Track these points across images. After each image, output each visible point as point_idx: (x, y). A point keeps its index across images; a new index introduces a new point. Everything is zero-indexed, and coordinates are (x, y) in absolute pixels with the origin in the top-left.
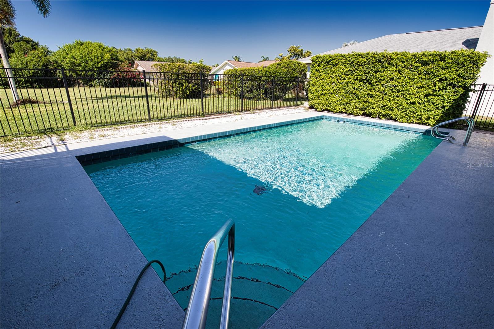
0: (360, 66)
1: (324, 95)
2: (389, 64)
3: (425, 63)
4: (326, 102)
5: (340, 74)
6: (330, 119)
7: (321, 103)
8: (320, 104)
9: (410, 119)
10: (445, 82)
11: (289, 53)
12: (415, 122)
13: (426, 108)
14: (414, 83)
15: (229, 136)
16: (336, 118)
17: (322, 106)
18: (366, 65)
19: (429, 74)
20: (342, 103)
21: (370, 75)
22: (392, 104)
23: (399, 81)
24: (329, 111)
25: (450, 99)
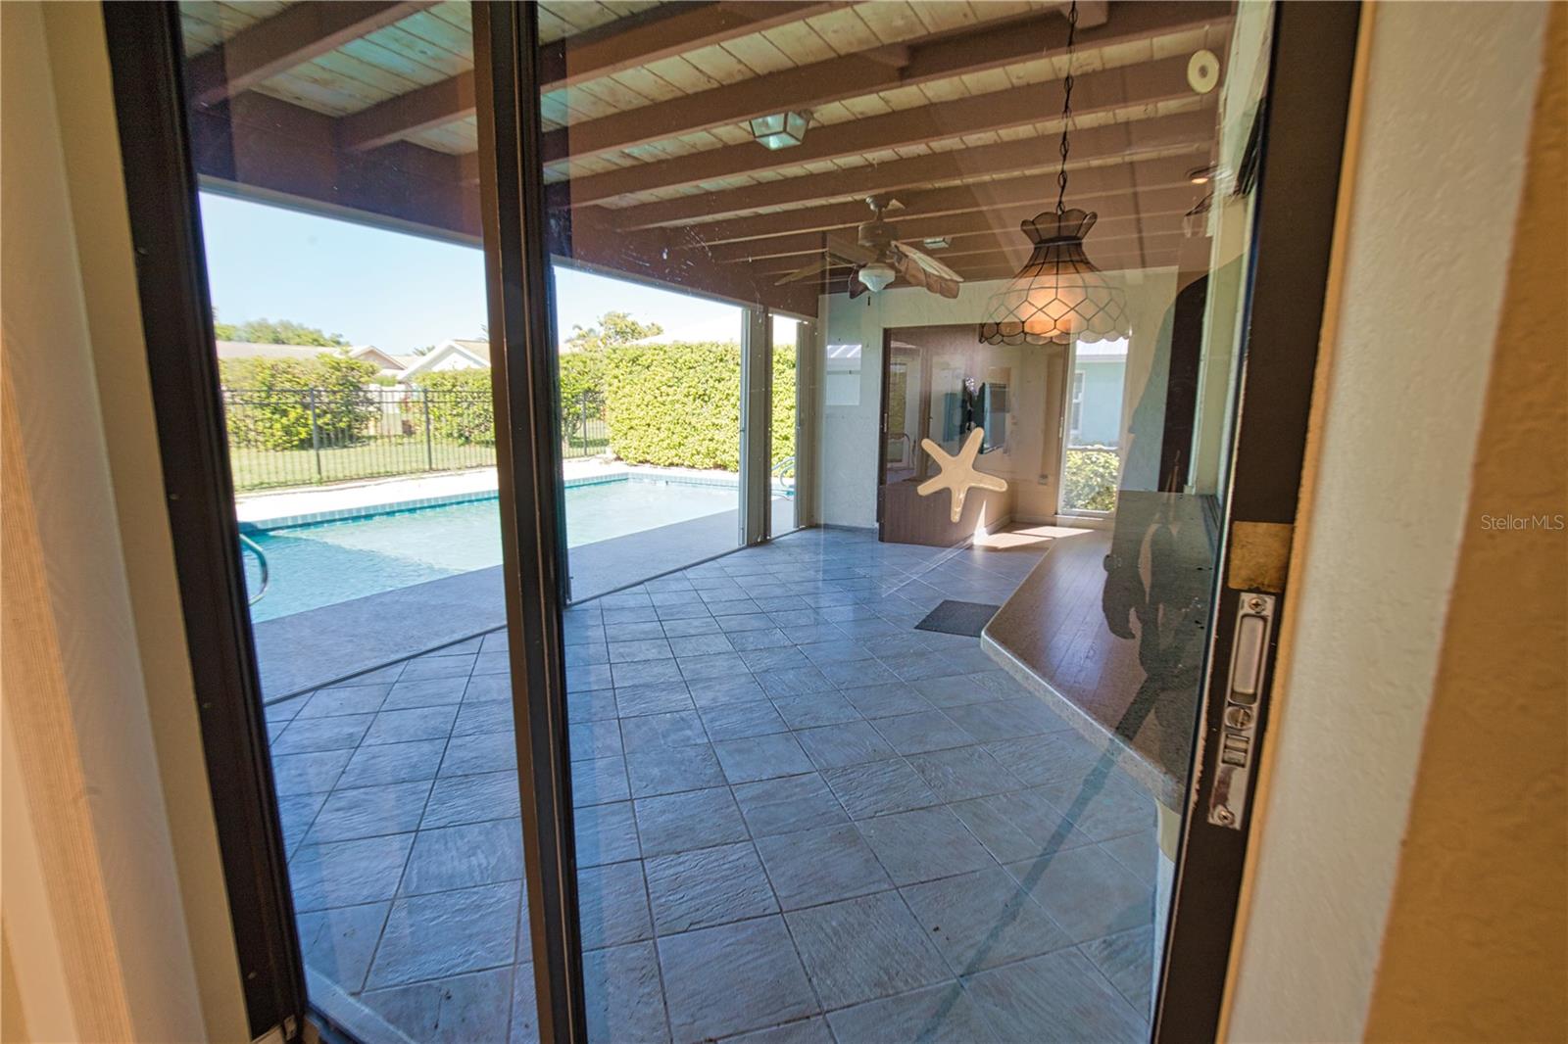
0: (690, 368)
1: (635, 429)
4: (640, 444)
5: (658, 385)
8: (630, 451)
15: (368, 517)
16: (657, 475)
17: (636, 454)
18: (701, 367)
20: (670, 443)
24: (650, 462)
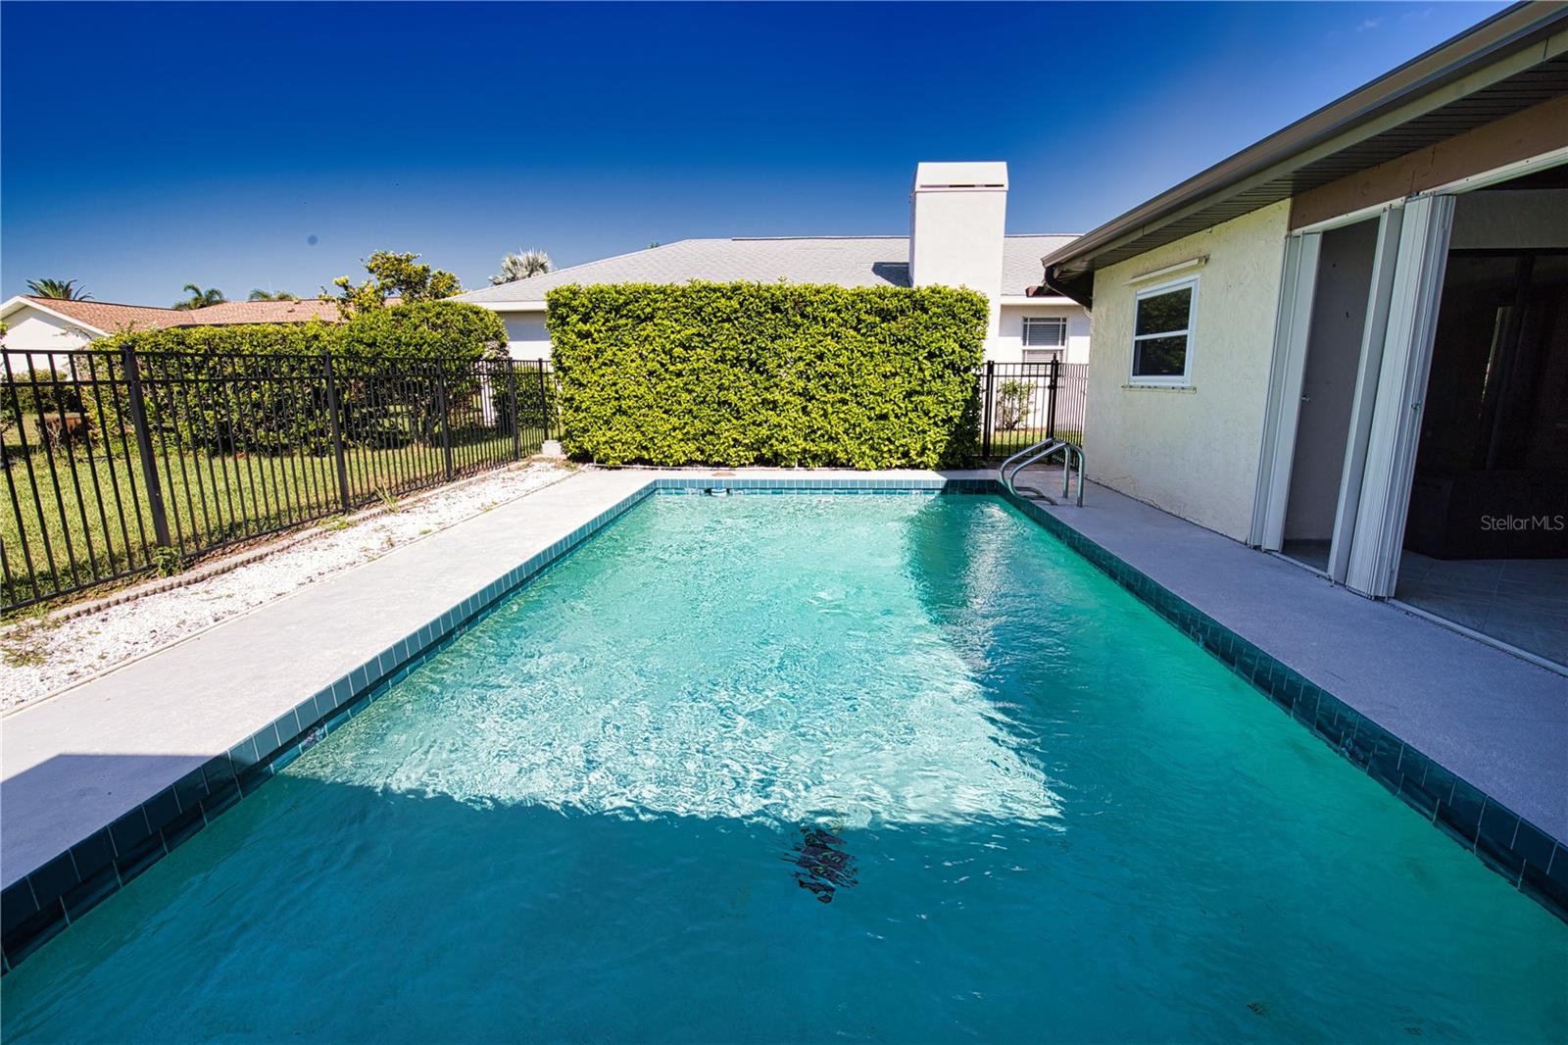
0: (723, 321)
1: (625, 413)
2: (803, 316)
3: (886, 316)
4: (635, 435)
5: (668, 346)
6: (679, 487)
7: (619, 441)
8: (615, 445)
9: (883, 458)
10: (940, 359)
11: (373, 277)
12: (894, 465)
13: (914, 427)
14: (876, 365)
16: (701, 482)
17: (625, 451)
18: (741, 320)
19: (902, 342)
20: (688, 433)
21: (759, 348)
22: (833, 423)
23: (840, 360)
24: (649, 462)
25: (958, 401)
